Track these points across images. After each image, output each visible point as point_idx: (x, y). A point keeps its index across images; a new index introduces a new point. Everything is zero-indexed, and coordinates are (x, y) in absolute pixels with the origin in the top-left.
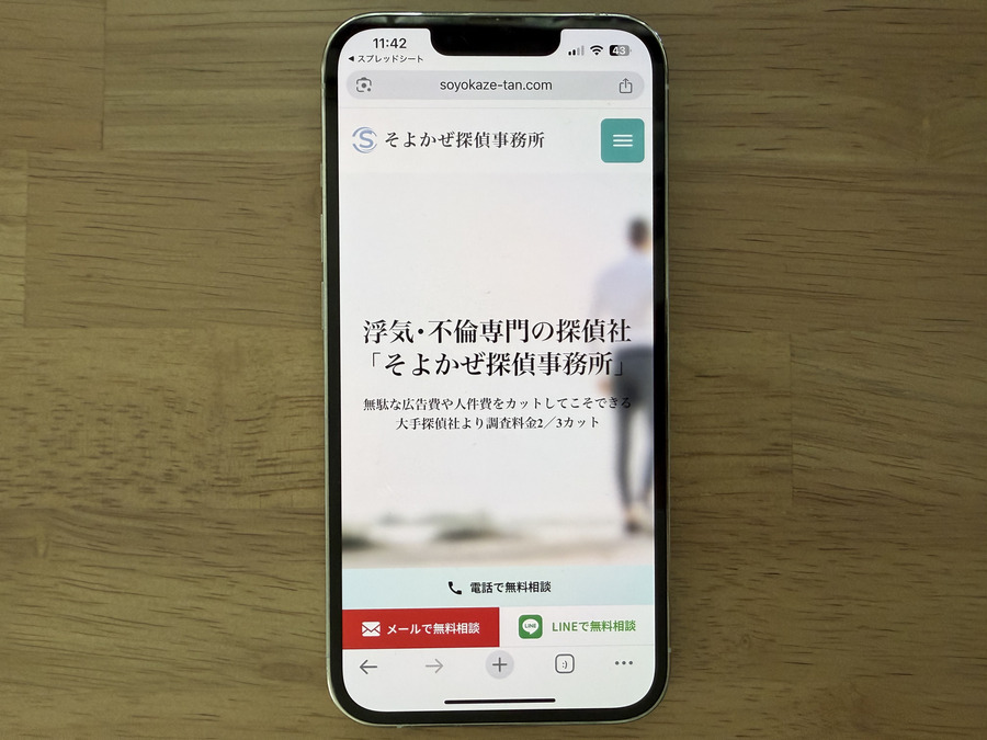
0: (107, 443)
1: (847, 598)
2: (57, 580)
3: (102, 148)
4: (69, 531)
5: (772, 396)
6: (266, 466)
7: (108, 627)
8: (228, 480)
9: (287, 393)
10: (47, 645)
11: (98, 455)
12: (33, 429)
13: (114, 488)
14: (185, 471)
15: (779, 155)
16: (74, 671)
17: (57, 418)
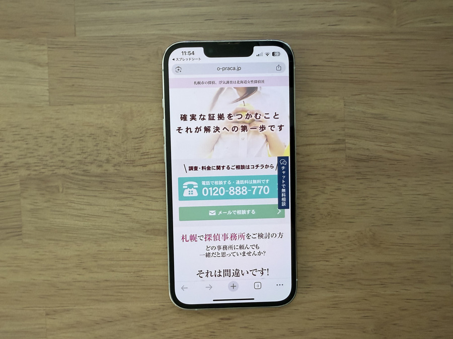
0: (84, 149)
1: (368, 197)
2: (67, 201)
3: (75, 36)
4: (71, 183)
5: (337, 121)
6: (145, 155)
7: (87, 218)
8: (130, 161)
9: (151, 127)
10: (65, 225)
11: (80, 153)
12: (55, 144)
13: (87, 166)
14: (114, 158)
15: (338, 27)
16: (75, 235)
17: (64, 140)
